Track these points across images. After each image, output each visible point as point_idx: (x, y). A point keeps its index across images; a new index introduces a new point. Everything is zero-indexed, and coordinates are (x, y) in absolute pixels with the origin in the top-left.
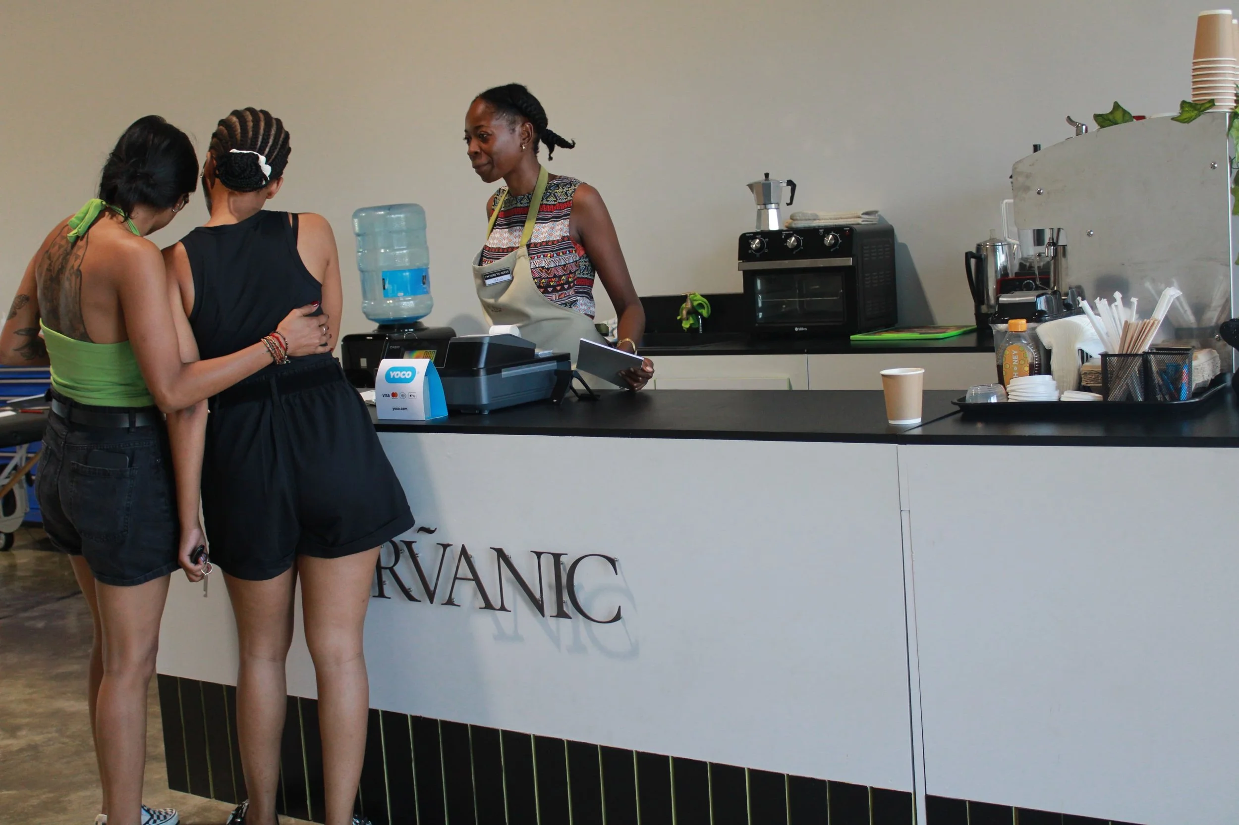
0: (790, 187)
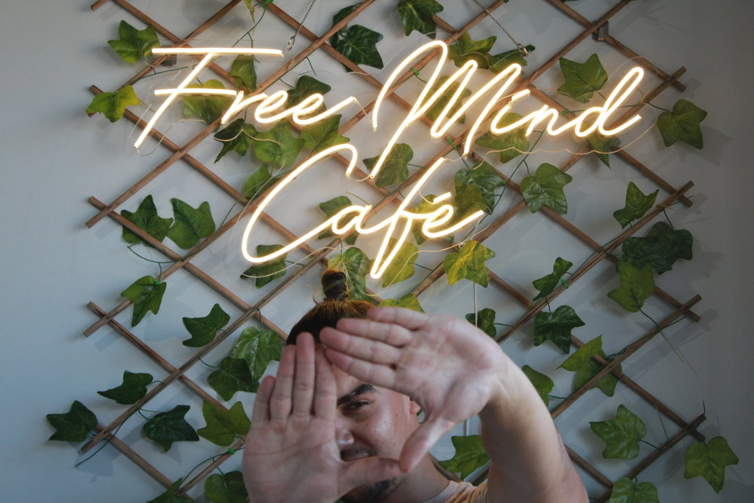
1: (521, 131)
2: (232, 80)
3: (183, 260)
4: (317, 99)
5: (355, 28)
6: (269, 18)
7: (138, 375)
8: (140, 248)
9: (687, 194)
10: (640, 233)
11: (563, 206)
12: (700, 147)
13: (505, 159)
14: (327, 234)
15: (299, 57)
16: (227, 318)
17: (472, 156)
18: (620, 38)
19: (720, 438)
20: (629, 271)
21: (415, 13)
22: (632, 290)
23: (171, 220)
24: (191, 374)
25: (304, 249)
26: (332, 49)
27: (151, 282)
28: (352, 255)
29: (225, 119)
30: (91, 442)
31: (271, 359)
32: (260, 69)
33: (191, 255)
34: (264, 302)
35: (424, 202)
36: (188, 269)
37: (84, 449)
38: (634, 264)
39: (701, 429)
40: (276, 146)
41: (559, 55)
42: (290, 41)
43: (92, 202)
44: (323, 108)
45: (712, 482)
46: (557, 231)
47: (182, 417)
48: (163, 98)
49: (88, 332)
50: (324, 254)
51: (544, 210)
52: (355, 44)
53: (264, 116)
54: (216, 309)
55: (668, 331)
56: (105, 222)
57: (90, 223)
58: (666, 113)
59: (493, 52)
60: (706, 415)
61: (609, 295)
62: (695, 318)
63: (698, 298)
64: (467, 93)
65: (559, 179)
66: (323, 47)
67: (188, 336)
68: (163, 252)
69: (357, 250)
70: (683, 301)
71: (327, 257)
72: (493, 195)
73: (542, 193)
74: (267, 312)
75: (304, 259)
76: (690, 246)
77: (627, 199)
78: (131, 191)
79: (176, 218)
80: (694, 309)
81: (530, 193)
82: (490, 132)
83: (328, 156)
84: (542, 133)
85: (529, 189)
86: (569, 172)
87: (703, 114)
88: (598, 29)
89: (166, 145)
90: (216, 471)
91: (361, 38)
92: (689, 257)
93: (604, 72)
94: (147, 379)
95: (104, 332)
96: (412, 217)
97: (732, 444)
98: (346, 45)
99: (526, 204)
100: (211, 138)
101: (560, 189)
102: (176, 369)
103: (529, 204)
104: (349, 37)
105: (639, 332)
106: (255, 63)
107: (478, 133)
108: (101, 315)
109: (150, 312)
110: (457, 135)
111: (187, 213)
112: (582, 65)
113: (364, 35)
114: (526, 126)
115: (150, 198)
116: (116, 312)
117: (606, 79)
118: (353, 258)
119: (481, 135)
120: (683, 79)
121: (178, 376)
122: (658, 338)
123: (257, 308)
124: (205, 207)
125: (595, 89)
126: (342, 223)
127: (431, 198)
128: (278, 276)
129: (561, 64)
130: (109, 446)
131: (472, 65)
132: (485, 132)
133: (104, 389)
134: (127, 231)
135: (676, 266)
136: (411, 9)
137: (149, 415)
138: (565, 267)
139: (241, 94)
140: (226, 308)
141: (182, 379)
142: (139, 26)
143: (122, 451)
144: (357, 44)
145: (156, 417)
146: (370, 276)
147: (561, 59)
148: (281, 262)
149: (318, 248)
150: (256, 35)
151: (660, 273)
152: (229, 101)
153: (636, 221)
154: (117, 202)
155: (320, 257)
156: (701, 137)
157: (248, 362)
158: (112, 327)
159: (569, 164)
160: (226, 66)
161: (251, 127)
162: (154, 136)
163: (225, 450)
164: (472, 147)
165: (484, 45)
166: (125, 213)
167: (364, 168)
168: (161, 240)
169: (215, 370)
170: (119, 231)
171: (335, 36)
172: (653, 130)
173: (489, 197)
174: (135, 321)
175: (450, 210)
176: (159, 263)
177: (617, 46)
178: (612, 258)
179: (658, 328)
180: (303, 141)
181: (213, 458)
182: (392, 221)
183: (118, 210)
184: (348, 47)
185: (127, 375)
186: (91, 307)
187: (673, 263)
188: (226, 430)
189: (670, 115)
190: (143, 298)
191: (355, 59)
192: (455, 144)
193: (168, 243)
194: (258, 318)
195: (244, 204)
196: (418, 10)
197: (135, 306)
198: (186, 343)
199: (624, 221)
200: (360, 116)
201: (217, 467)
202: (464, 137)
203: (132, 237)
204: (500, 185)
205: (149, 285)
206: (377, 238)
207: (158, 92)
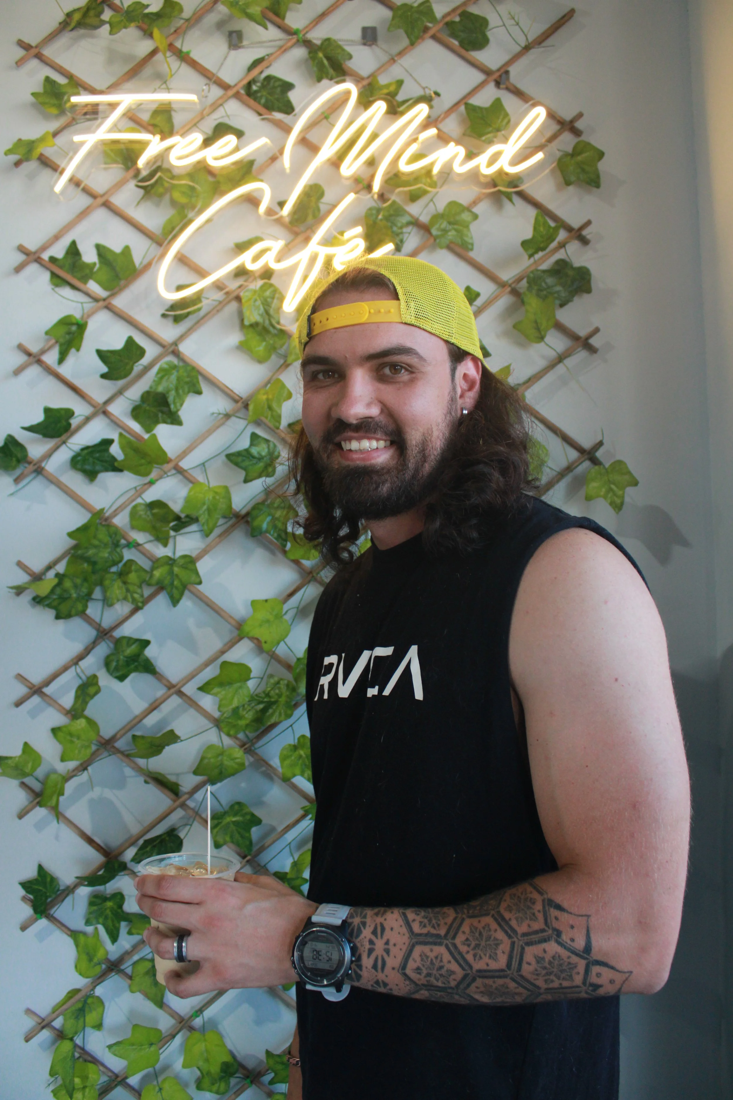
1: (428, 172)
2: (150, 128)
3: (104, 300)
4: (230, 140)
5: (268, 78)
6: (185, 70)
7: (59, 410)
8: (67, 292)
9: (584, 233)
10: (545, 266)
11: (469, 244)
12: (598, 186)
13: (414, 197)
14: (241, 272)
15: (216, 106)
16: (142, 352)
17: (382, 196)
18: (521, 86)
19: (620, 462)
20: (533, 303)
21: (325, 62)
22: (536, 322)
23: (95, 264)
24: (114, 409)
25: (218, 286)
26: (246, 98)
27: (74, 321)
28: (265, 291)
29: (141, 162)
30: (22, 474)
31: (189, 392)
32: (178, 119)
33: (113, 295)
34: (182, 338)
35: (335, 238)
36: (109, 308)
37: (17, 481)
38: (538, 295)
39: (599, 454)
40: (192, 189)
41: (464, 100)
42: (204, 87)
43: (21, 249)
44: (237, 149)
45: (612, 504)
46: (464, 267)
47: (107, 450)
48: (82, 144)
49: (18, 372)
50: (239, 290)
51: (450, 248)
52: (269, 94)
53: (180, 158)
54: (130, 342)
55: (569, 362)
56: (33, 268)
57: (18, 269)
58: (566, 155)
59: (400, 98)
60: (604, 441)
61: (515, 327)
62: (592, 350)
63: (597, 330)
64: (374, 136)
65: (465, 216)
66: (237, 96)
67: (105, 369)
68: (87, 294)
69: (271, 285)
70: (582, 333)
71: (242, 294)
72: (402, 233)
73: (450, 230)
74: (186, 348)
75: (219, 296)
76: (589, 281)
77: (535, 229)
78: (56, 238)
79: (101, 262)
80: (593, 341)
81: (439, 229)
82: (399, 171)
83: (241, 196)
84: (449, 174)
85: (437, 226)
86: (476, 210)
87: (601, 155)
88: (500, 76)
89: (87, 191)
90: (139, 500)
91: (274, 87)
92: (589, 291)
93: (507, 115)
94: (69, 413)
95: (34, 370)
96: (324, 252)
97: (631, 467)
98: (259, 95)
99: (435, 240)
100: (132, 185)
101: (467, 226)
102: (99, 404)
103: (438, 241)
104: (263, 87)
105: (541, 364)
106: (173, 114)
107: (387, 173)
108: (29, 354)
109: (73, 351)
110: (366, 176)
111: (110, 257)
112: (486, 109)
113: (277, 84)
114: (432, 164)
115: (74, 243)
116: (43, 352)
117: (509, 121)
118: (268, 293)
119: (391, 174)
120: (579, 125)
121: (101, 410)
122: (560, 369)
123: (175, 343)
124: (127, 251)
125: (498, 130)
126: (256, 258)
127: (342, 233)
128: (194, 312)
129: (466, 108)
130: (40, 477)
131: (380, 107)
132: (394, 171)
133: (27, 425)
134: (54, 275)
135: (576, 299)
136: (321, 58)
137: (77, 448)
138: (473, 296)
139: (158, 137)
140: (140, 340)
141: (105, 413)
142: (61, 80)
143: (52, 482)
144: (271, 94)
145: (83, 449)
146: (284, 312)
147: (466, 104)
148: (197, 299)
149: (233, 285)
150: (172, 84)
151: (562, 306)
152: (144, 145)
153: (541, 254)
154: (44, 248)
155: (235, 294)
156: (598, 177)
157: (167, 395)
158: (41, 366)
159: (475, 203)
160: (145, 117)
161: (168, 171)
162: (75, 182)
163: (147, 480)
164: (382, 187)
165: (392, 88)
166: (53, 260)
167: (277, 208)
168: (85, 283)
169: (137, 403)
170: (47, 275)
171: (249, 85)
172: (553, 171)
173: (398, 235)
174: (61, 361)
175: (362, 244)
176: (82, 303)
177: (518, 93)
178: (515, 292)
179: (560, 359)
180: (218, 182)
181: (135, 488)
182: (302, 256)
183: (45, 256)
184: (261, 97)
185: (47, 411)
186: (21, 348)
187: (573, 296)
188: (143, 461)
189: (569, 157)
190: (67, 337)
191: (270, 107)
192: (365, 183)
193: (93, 286)
194: (176, 353)
195: (160, 244)
196: (328, 58)
197: (61, 345)
198: (104, 376)
199: (530, 252)
200: (274, 159)
201: (140, 496)
202: (373, 176)
203: (58, 281)
204: (409, 224)
205: (72, 324)
206: (291, 271)
207: (77, 138)
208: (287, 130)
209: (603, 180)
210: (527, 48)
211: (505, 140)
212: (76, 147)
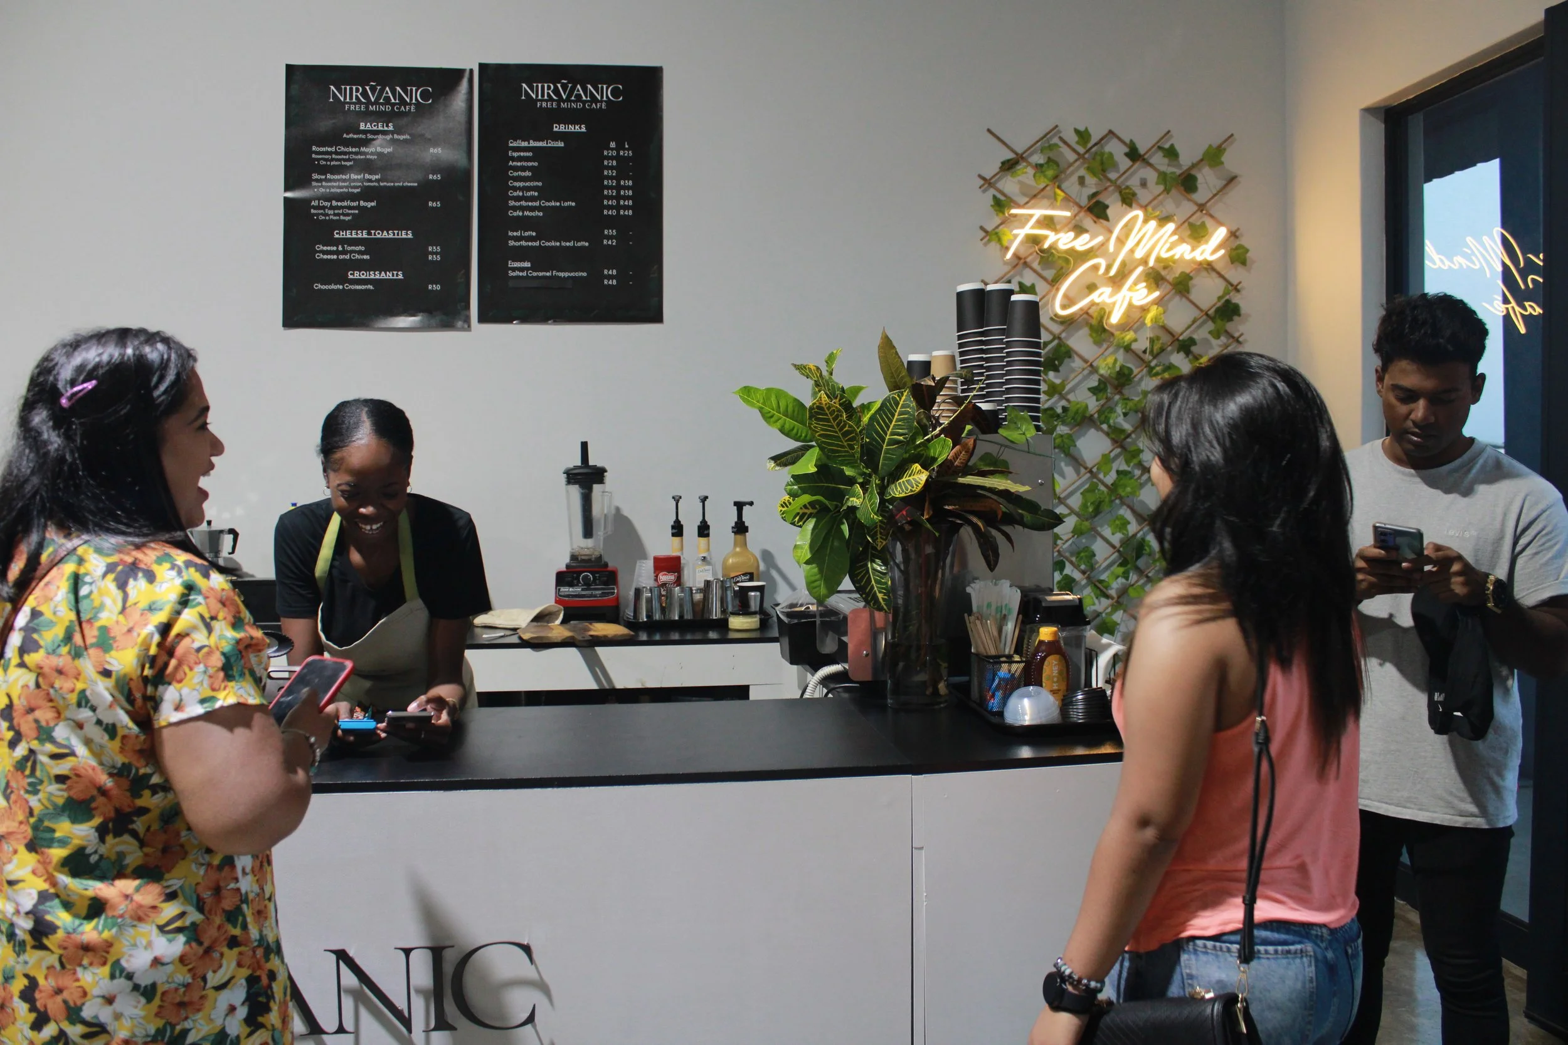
0: (231, 536)
1: (1174, 258)
2: (1048, 228)
4: (1085, 237)
5: (1098, 202)
6: (1062, 197)
9: (1239, 287)
10: (1220, 305)
11: (1190, 292)
12: (1245, 265)
14: (1091, 302)
17: (1154, 269)
18: (1214, 214)
21: (1128, 198)
22: (1218, 331)
25: (1082, 310)
26: (1089, 212)
28: (1102, 313)
29: (1045, 246)
31: (1066, 357)
34: (1063, 331)
35: (1133, 288)
38: (1217, 318)
40: (1068, 260)
41: (1188, 220)
44: (1089, 241)
46: (1189, 306)
48: (1018, 234)
50: (1090, 314)
51: (1183, 295)
53: (1063, 245)
58: (1233, 249)
61: (1209, 333)
63: (1242, 334)
64: (1151, 238)
65: (1189, 280)
66: (1086, 211)
69: (1105, 310)
70: (1236, 335)
72: (1163, 285)
74: (1065, 338)
75: (1082, 315)
76: (1239, 311)
81: (1176, 286)
82: (1160, 257)
83: (1091, 265)
84: (1184, 257)
85: (1176, 284)
86: (1193, 276)
87: (1247, 251)
88: (1204, 208)
91: (1101, 207)
92: (1238, 316)
93: (1208, 229)
96: (1129, 294)
98: (1094, 210)
100: (1038, 256)
101: (1189, 284)
104: (1095, 206)
107: (1155, 257)
110: (1147, 258)
112: (1198, 225)
113: (1102, 205)
114: (1176, 254)
117: (1209, 233)
118: (1104, 315)
120: (1240, 234)
123: (1060, 334)
125: (1203, 237)
126: (1098, 297)
127: (1136, 285)
128: (1073, 322)
129: (1189, 224)
131: (1153, 222)
132: (1158, 257)
135: (1233, 320)
136: (1123, 194)
139: (1053, 233)
142: (1002, 198)
144: (1099, 210)
146: (1111, 322)
147: (1189, 222)
148: (1074, 315)
149: (1087, 311)
150: (1055, 205)
151: (1227, 321)
152: (1046, 237)
156: (1246, 261)
159: (1193, 273)
160: (1046, 222)
161: (1057, 250)
162: (1014, 254)
164: (1154, 264)
167: (1108, 272)
171: (1090, 206)
172: (1227, 259)
173: (1161, 285)
175: (1145, 291)
177: (1213, 218)
180: (1081, 258)
182: (1118, 297)
184: (1095, 212)
187: (1232, 318)
189: (1235, 251)
191: (1099, 217)
192: (1146, 262)
194: (1060, 340)
195: (1054, 287)
196: (1129, 196)
200: (1105, 246)
202: (1150, 259)
206: (1114, 304)
207: (1015, 232)
208: (1111, 232)
209: (1248, 262)
210: (1215, 195)
211: (1207, 242)
212: (1016, 236)
